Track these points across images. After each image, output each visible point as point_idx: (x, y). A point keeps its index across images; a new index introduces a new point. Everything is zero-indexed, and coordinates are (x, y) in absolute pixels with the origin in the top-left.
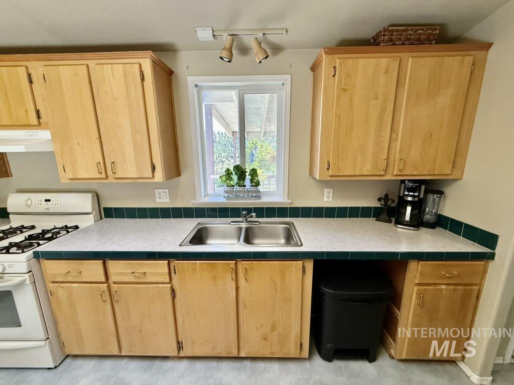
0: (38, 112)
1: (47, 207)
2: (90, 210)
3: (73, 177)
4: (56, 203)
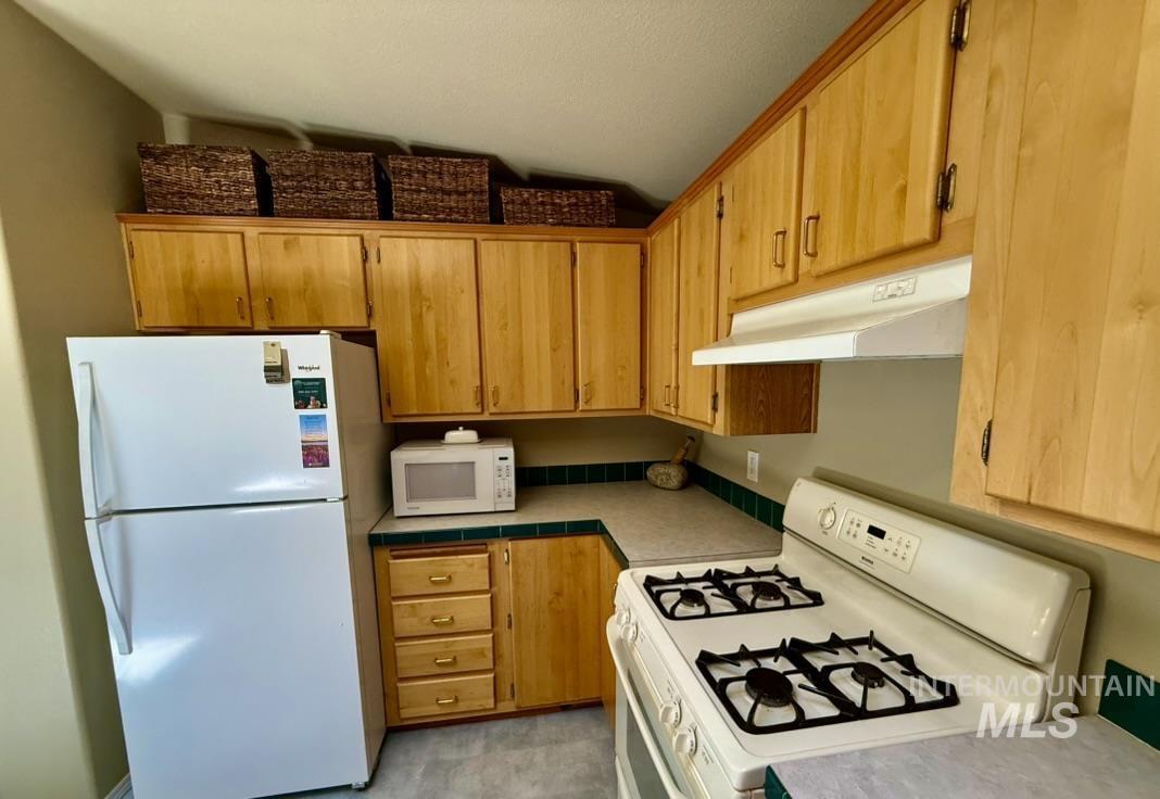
0: (945, 177)
1: (870, 553)
2: (1035, 653)
3: (1021, 496)
4: (900, 554)
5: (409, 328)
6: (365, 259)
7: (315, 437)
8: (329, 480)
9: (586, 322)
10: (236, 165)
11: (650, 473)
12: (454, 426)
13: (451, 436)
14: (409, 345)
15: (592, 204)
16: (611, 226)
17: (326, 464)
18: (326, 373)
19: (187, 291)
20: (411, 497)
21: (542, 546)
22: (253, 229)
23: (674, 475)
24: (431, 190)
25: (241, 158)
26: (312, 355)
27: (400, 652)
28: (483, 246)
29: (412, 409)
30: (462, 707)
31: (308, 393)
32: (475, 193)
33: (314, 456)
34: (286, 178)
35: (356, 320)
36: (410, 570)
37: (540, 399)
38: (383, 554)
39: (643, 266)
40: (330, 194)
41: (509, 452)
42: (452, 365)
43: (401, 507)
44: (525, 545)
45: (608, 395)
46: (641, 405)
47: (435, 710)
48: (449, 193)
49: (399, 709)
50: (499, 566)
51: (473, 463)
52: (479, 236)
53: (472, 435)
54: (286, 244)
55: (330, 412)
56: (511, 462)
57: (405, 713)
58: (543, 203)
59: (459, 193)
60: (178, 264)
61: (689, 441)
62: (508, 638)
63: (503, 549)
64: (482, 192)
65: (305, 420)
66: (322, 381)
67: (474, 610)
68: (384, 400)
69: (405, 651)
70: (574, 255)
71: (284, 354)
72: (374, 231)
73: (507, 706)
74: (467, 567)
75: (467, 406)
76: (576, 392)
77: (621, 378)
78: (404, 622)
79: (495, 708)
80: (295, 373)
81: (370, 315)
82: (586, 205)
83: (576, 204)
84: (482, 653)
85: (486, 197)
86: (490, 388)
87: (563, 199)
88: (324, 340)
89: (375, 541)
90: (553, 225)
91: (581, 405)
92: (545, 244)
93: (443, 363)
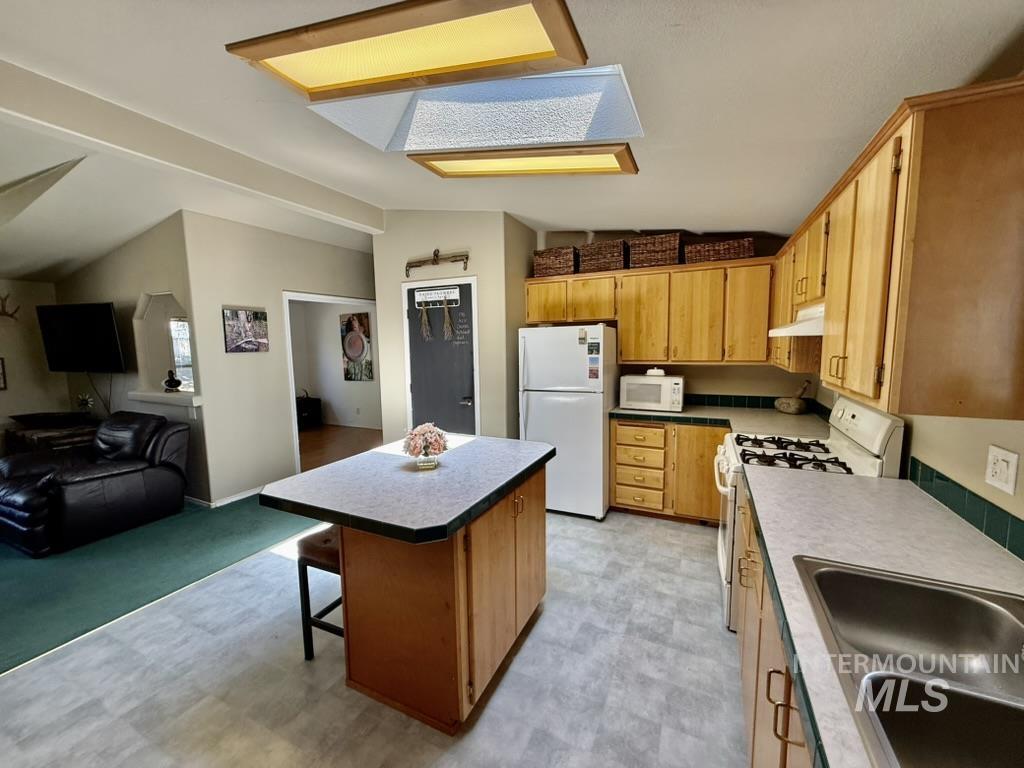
0: (823, 277)
1: (849, 426)
4: (856, 424)
5: (633, 320)
6: (616, 287)
7: (594, 366)
8: (598, 384)
9: (732, 312)
10: (567, 254)
11: (776, 403)
12: (652, 367)
13: (650, 372)
14: (633, 327)
15: (739, 247)
16: (751, 257)
17: (597, 377)
18: (601, 341)
19: (545, 307)
20: (628, 400)
21: (694, 429)
22: (571, 279)
23: (793, 405)
24: (649, 252)
25: (569, 250)
26: (596, 333)
27: (618, 471)
28: (674, 276)
29: (632, 358)
30: (646, 505)
31: (593, 348)
32: (670, 249)
33: (594, 374)
34: (585, 256)
35: (609, 316)
36: (627, 432)
37: (701, 353)
38: (615, 422)
39: (772, 278)
40: (603, 261)
41: (680, 380)
42: (654, 336)
43: (624, 403)
44: (684, 427)
45: (743, 352)
46: (767, 359)
47: (632, 502)
48: (658, 252)
49: (616, 497)
50: (670, 437)
51: (660, 385)
52: (671, 271)
53: (661, 372)
54: (583, 284)
55: (601, 356)
56: (681, 386)
57: (619, 500)
58: (708, 251)
59: (663, 251)
60: (543, 298)
61: (806, 384)
62: (672, 476)
63: (672, 428)
64: (675, 249)
65: (592, 360)
66: (598, 344)
67: (656, 457)
68: (619, 353)
69: (620, 470)
70: (726, 276)
71: (586, 333)
72: (620, 275)
73: (669, 512)
74: (654, 435)
75: (659, 356)
76: (724, 351)
77: (754, 343)
78: (623, 455)
79: (662, 510)
80: (589, 341)
81: (615, 313)
82: (734, 248)
83: (728, 249)
84: (658, 480)
85: (677, 251)
86: (672, 348)
87: (721, 247)
88: (601, 326)
89: (612, 416)
90: (714, 260)
91: (726, 358)
92: (708, 271)
93: (649, 335)
